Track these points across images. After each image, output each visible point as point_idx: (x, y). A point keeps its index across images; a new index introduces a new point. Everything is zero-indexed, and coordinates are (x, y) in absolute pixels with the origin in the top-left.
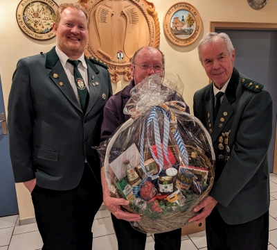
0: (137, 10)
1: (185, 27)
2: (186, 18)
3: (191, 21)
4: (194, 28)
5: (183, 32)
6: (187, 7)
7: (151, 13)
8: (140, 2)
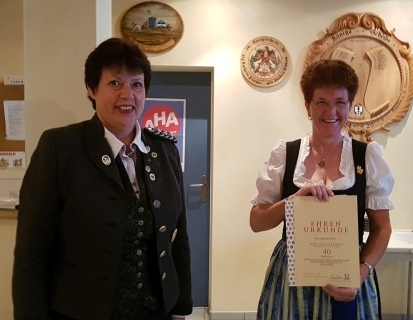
7: (405, 56)
8: (391, 43)
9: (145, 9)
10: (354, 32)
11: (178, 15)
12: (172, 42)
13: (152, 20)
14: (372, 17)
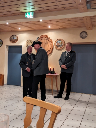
0: (48, 41)
1: (60, 45)
2: (60, 42)
3: (62, 43)
4: (62, 45)
5: (59, 46)
6: (61, 40)
7: (51, 42)
8: (49, 40)
9: (13, 36)
10: (43, 38)
11: (17, 37)
12: (16, 41)
13: (14, 38)
14: (46, 35)
